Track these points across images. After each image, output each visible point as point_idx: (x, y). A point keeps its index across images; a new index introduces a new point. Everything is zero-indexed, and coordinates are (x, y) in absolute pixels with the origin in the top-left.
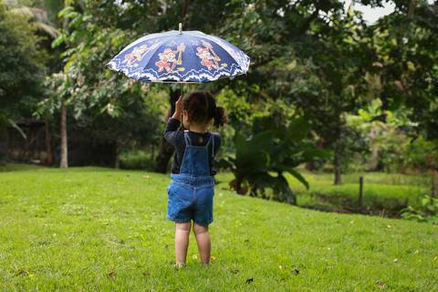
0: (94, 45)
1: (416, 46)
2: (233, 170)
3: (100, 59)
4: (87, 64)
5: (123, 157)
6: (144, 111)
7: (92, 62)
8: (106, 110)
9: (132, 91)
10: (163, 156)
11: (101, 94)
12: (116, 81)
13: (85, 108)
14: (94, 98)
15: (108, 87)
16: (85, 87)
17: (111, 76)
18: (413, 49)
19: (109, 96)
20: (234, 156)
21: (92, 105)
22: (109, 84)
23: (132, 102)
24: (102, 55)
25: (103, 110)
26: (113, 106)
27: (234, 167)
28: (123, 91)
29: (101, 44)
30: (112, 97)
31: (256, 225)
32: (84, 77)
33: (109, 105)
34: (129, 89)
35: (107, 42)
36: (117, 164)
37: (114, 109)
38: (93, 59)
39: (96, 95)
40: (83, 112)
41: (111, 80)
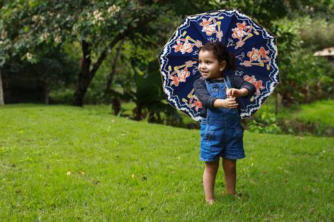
0: (15, 7)
1: (259, 7)
2: (134, 101)
3: (20, 18)
4: (9, 22)
5: (52, 94)
6: (66, 58)
7: (13, 19)
8: (26, 58)
9: (47, 42)
10: (79, 93)
11: (21, 45)
12: (33, 34)
13: (8, 57)
14: (15, 49)
15: (27, 40)
16: (8, 40)
17: (30, 31)
18: (257, 9)
19: (28, 46)
20: (134, 90)
21: (14, 54)
22: (27, 38)
23: (48, 51)
24: (21, 15)
25: (23, 58)
26: (31, 55)
27: (135, 98)
28: (39, 42)
29: (19, 5)
30: (30, 48)
31: (131, 143)
32: (6, 33)
33: (28, 54)
34: (45, 41)
35: (25, 4)
36: (47, 100)
37: (33, 57)
38: (14, 17)
39: (17, 46)
40: (6, 60)
41: (29, 34)
